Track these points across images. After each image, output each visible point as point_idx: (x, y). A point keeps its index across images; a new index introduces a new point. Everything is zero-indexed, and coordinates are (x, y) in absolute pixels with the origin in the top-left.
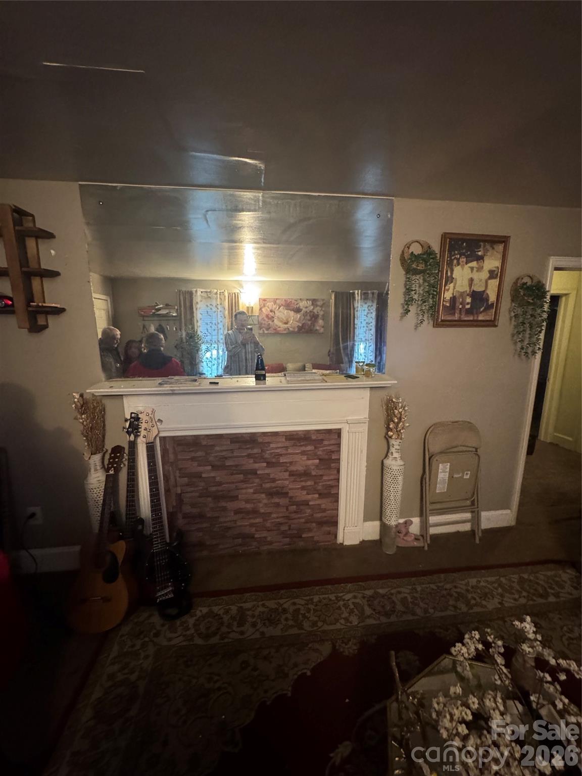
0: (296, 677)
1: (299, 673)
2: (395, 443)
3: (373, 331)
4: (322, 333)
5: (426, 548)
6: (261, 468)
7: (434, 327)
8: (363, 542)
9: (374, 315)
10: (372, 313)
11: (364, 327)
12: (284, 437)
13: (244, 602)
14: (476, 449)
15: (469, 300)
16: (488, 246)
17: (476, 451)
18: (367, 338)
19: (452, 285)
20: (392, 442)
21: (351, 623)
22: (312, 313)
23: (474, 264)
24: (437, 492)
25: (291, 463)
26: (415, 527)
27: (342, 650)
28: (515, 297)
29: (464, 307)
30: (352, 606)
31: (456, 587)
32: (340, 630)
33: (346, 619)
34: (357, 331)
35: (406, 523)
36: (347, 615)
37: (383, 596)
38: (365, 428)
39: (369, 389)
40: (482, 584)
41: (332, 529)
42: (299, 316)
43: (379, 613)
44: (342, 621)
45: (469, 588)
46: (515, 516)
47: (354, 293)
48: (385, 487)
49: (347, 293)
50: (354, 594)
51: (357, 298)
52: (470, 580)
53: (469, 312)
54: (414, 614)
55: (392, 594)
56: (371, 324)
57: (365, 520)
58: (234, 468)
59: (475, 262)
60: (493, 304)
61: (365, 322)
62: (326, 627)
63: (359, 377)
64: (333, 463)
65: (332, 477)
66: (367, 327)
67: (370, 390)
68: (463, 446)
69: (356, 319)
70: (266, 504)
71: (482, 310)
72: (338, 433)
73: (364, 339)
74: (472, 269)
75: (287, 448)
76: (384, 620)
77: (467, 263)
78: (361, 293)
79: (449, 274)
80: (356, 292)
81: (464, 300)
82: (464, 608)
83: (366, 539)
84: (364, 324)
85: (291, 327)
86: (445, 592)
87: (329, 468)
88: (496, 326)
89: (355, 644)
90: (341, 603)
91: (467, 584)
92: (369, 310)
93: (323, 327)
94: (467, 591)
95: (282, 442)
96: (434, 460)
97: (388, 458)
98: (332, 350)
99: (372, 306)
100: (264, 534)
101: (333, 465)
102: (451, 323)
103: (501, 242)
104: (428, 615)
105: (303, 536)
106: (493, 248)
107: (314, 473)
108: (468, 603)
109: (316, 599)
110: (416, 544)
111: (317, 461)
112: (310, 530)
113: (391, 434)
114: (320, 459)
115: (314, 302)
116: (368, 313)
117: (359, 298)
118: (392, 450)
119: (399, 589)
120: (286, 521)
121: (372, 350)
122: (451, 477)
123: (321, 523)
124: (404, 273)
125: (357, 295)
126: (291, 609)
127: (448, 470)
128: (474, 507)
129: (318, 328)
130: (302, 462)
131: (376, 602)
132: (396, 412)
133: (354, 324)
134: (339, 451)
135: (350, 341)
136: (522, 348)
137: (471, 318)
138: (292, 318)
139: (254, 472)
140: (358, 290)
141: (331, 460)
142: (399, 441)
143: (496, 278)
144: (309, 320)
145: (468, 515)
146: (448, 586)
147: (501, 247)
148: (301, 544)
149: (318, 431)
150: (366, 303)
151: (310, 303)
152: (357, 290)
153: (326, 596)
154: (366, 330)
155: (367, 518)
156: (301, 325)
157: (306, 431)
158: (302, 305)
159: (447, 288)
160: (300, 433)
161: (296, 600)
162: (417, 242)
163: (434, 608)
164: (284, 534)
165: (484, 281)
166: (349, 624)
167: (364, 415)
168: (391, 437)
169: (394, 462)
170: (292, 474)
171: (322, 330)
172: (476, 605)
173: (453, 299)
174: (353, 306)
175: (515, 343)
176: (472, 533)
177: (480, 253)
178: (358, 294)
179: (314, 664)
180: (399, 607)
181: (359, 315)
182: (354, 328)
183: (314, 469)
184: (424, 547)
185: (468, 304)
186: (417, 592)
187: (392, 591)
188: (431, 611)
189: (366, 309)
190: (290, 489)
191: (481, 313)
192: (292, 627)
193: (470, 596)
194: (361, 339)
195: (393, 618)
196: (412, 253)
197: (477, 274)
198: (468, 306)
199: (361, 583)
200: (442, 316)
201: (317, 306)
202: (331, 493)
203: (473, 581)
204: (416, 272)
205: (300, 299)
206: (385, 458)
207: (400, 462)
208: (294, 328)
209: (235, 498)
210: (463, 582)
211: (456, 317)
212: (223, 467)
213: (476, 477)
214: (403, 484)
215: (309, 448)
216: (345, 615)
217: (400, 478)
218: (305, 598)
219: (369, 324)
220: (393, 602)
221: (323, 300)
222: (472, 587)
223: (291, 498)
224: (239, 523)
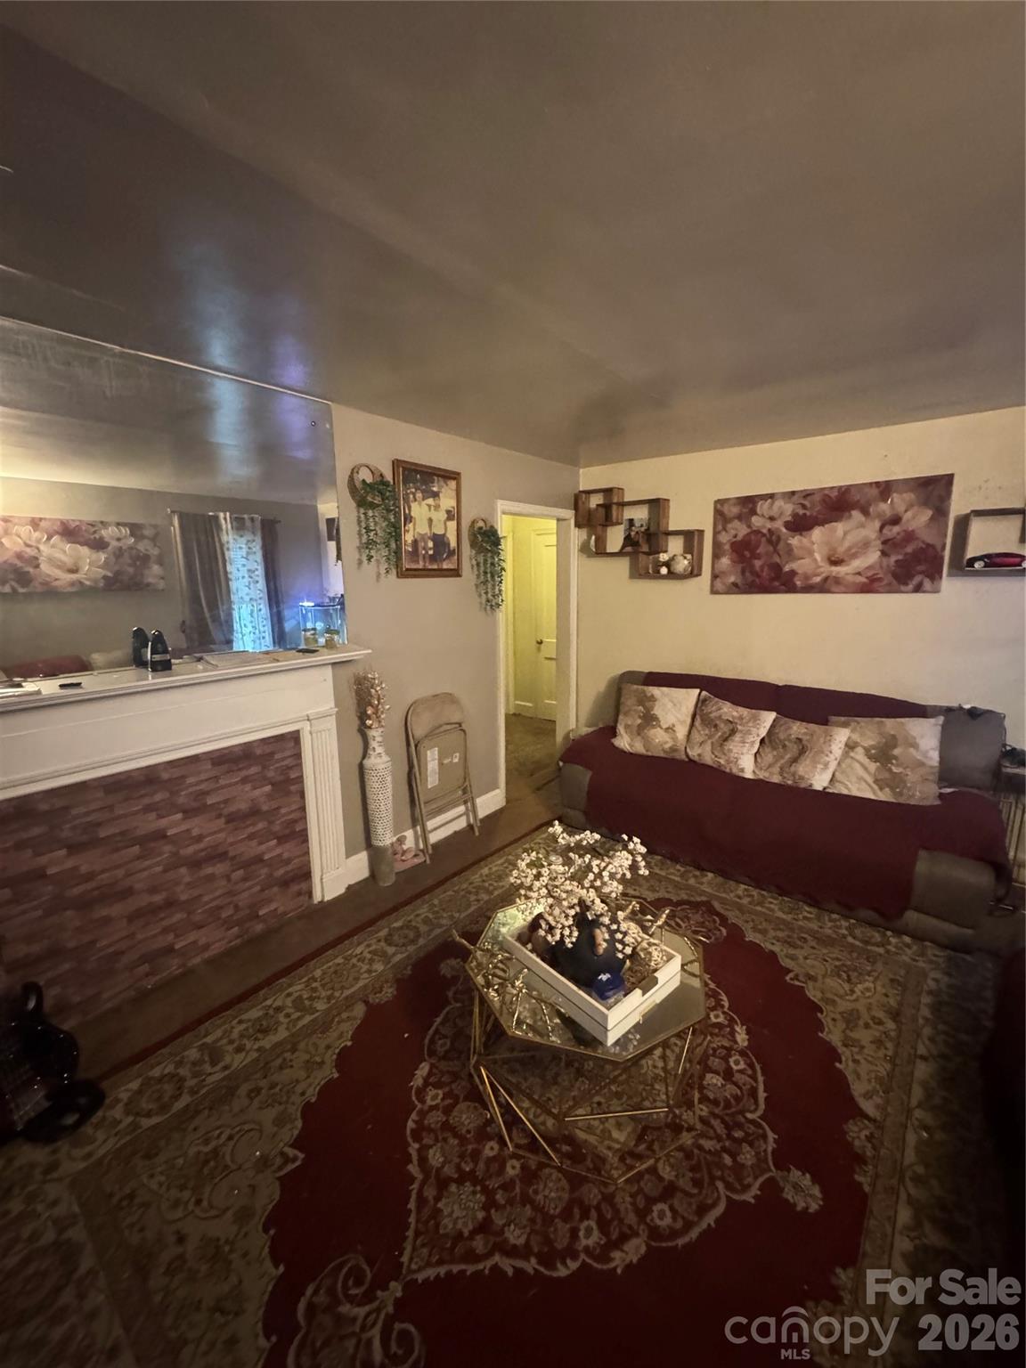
0: (335, 1057)
1: (337, 1051)
2: (375, 734)
3: (262, 584)
4: (163, 590)
5: (428, 862)
6: (174, 824)
7: (398, 577)
8: (349, 888)
9: (259, 557)
10: (255, 553)
11: (243, 577)
12: (209, 762)
13: (205, 1036)
14: (460, 724)
15: (431, 544)
16: (442, 483)
17: (460, 726)
18: (254, 597)
19: (411, 525)
20: (371, 733)
21: (376, 971)
22: (134, 551)
23: (430, 501)
24: (429, 787)
25: (226, 802)
26: (409, 843)
27: (377, 1001)
28: (473, 544)
29: (427, 552)
30: (369, 956)
31: (471, 884)
32: (365, 986)
33: (369, 971)
34: (234, 585)
35: (398, 840)
36: (368, 967)
37: (402, 928)
38: (331, 723)
39: (330, 666)
40: (494, 869)
41: (303, 886)
42: (102, 557)
43: (404, 945)
44: (366, 975)
45: (485, 878)
46: (504, 795)
47: (216, 518)
48: (369, 795)
49: (203, 516)
50: (365, 943)
51: (224, 527)
52: (482, 871)
53: (433, 558)
54: (441, 926)
55: (410, 921)
56: (256, 573)
57: (348, 855)
58: (118, 838)
59: (431, 499)
60: (454, 550)
61: (245, 569)
62: (347, 993)
63: (317, 651)
64: (294, 784)
65: (294, 807)
66: (251, 577)
67: (333, 669)
68: (448, 724)
69: (228, 564)
70: (189, 885)
71: (445, 556)
72: (295, 737)
73: (247, 598)
74: (429, 506)
75: (216, 778)
76: (411, 948)
77: (423, 500)
78: (231, 518)
79: (407, 511)
80: (222, 515)
81: (426, 543)
82: (485, 897)
83: (352, 882)
84: (244, 572)
85: (87, 579)
86: (462, 893)
87: (288, 793)
88: (459, 576)
89: (391, 987)
90: (354, 960)
91: (481, 875)
92: (249, 548)
93: (163, 578)
94: (484, 881)
95: (207, 770)
96: (421, 747)
97: (369, 757)
98: (188, 623)
99: (254, 541)
100: (192, 937)
101: (293, 788)
102: (416, 573)
103: (454, 479)
104: (455, 920)
105: (261, 913)
106: (447, 485)
107: (265, 808)
108: (487, 891)
109: (318, 973)
110: (417, 861)
111: (268, 788)
112: (270, 901)
113: (371, 722)
114: (273, 785)
115: (135, 529)
116: (248, 553)
117: (229, 526)
118: (373, 744)
119: (415, 913)
120: (229, 900)
121: (265, 616)
122: (441, 764)
123: (285, 883)
124: (355, 505)
125: (223, 522)
126: (289, 1002)
127: (437, 757)
128: (467, 795)
129: (150, 580)
130: (247, 795)
131: (396, 938)
132: (373, 691)
133: (226, 573)
134: (299, 765)
135: (223, 604)
136: (488, 601)
137: (435, 567)
138: (88, 561)
139: (161, 835)
140: (225, 512)
141: (289, 781)
142: (380, 730)
143: (453, 520)
144: (130, 565)
145: (462, 809)
146: (464, 886)
147: (453, 484)
148: (259, 928)
149: (264, 741)
150: (242, 536)
151: (125, 531)
152: (222, 511)
153: (331, 964)
154: (249, 583)
155: (350, 852)
156: (110, 574)
157: (245, 743)
158: (108, 533)
159: (407, 528)
160: (236, 749)
161: (290, 990)
162: (367, 467)
163: (459, 911)
164: (228, 924)
165: (442, 522)
166: (374, 974)
167: (329, 705)
168: (370, 727)
169: (379, 760)
170: (231, 819)
171: (161, 585)
172: (495, 889)
173: (415, 542)
174: (220, 540)
175: (480, 596)
176: (470, 827)
177: (435, 489)
178: (225, 519)
179: (350, 1033)
180: (423, 928)
181: (232, 556)
182: (228, 580)
183: (265, 802)
184: (425, 861)
185: (430, 549)
186: (435, 906)
187: (409, 919)
188: (457, 915)
189: (244, 546)
190: (232, 844)
191: (444, 560)
192: (299, 1018)
193: (487, 884)
194: (242, 598)
195: (421, 941)
196: (364, 481)
197: (436, 513)
198: (431, 552)
199: (369, 929)
200: (406, 565)
201: (143, 537)
202: (296, 833)
203: (485, 871)
204: (372, 506)
205: (102, 522)
206: (364, 757)
207: (385, 758)
208: (96, 581)
209: (128, 892)
210: (477, 876)
211: (421, 566)
212: (94, 843)
213: (465, 759)
214: (393, 787)
215: (254, 770)
216: (365, 967)
217: (389, 779)
218: (304, 980)
219: (254, 572)
220: (415, 927)
221: (155, 526)
222: (486, 876)
223: (233, 858)
224: (140, 936)
